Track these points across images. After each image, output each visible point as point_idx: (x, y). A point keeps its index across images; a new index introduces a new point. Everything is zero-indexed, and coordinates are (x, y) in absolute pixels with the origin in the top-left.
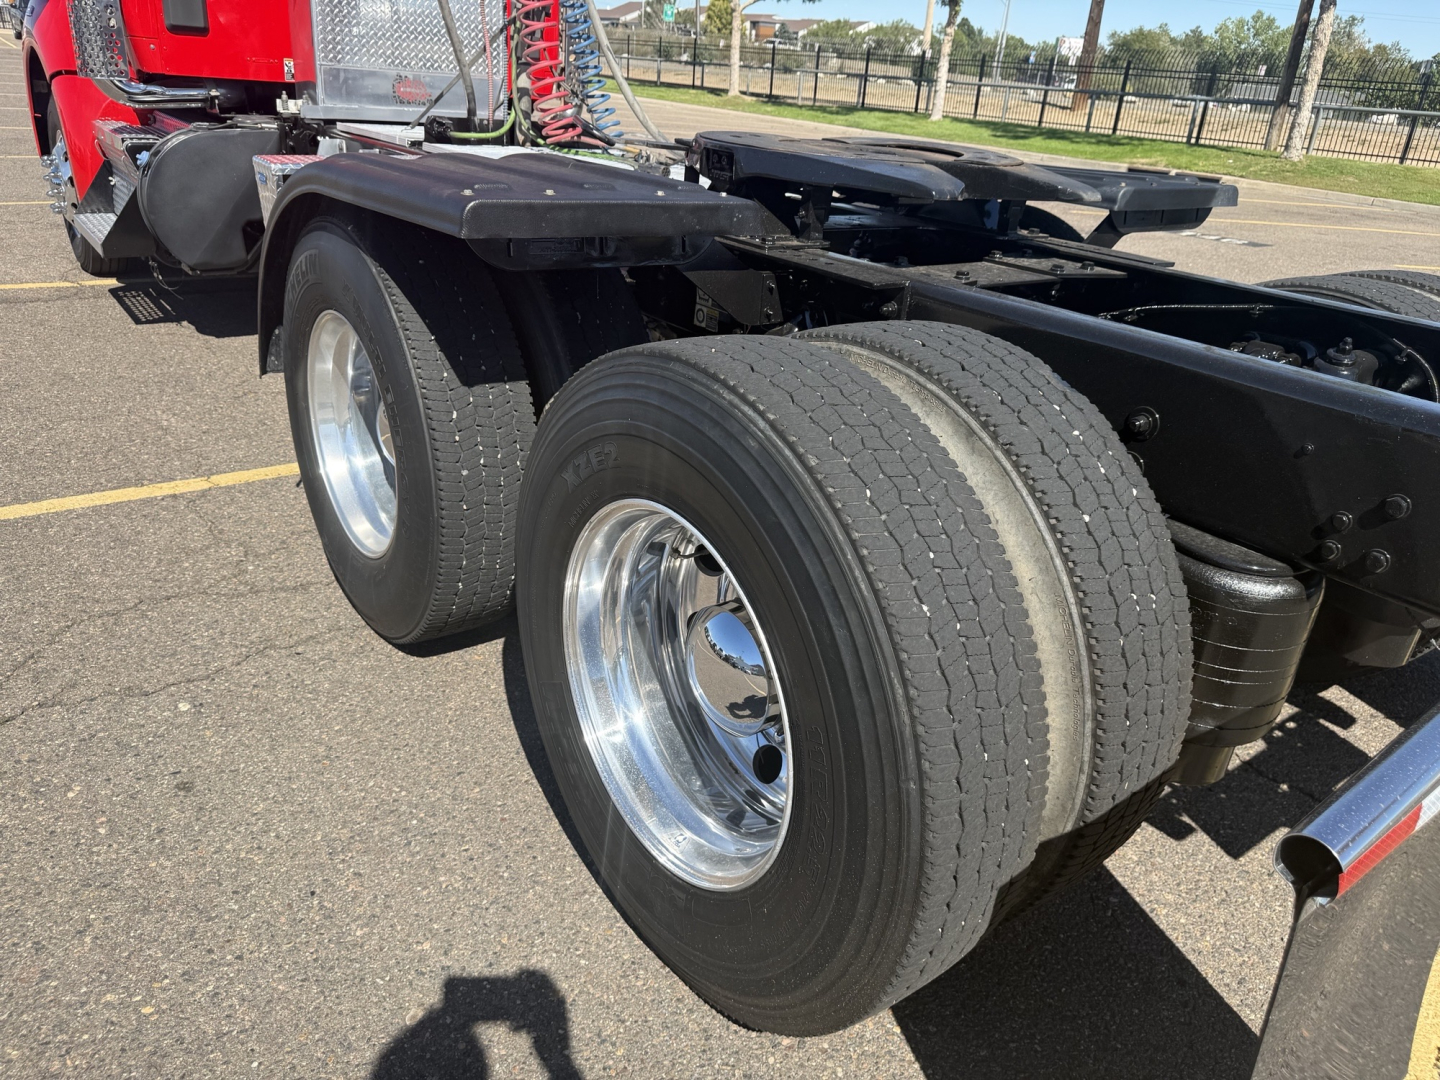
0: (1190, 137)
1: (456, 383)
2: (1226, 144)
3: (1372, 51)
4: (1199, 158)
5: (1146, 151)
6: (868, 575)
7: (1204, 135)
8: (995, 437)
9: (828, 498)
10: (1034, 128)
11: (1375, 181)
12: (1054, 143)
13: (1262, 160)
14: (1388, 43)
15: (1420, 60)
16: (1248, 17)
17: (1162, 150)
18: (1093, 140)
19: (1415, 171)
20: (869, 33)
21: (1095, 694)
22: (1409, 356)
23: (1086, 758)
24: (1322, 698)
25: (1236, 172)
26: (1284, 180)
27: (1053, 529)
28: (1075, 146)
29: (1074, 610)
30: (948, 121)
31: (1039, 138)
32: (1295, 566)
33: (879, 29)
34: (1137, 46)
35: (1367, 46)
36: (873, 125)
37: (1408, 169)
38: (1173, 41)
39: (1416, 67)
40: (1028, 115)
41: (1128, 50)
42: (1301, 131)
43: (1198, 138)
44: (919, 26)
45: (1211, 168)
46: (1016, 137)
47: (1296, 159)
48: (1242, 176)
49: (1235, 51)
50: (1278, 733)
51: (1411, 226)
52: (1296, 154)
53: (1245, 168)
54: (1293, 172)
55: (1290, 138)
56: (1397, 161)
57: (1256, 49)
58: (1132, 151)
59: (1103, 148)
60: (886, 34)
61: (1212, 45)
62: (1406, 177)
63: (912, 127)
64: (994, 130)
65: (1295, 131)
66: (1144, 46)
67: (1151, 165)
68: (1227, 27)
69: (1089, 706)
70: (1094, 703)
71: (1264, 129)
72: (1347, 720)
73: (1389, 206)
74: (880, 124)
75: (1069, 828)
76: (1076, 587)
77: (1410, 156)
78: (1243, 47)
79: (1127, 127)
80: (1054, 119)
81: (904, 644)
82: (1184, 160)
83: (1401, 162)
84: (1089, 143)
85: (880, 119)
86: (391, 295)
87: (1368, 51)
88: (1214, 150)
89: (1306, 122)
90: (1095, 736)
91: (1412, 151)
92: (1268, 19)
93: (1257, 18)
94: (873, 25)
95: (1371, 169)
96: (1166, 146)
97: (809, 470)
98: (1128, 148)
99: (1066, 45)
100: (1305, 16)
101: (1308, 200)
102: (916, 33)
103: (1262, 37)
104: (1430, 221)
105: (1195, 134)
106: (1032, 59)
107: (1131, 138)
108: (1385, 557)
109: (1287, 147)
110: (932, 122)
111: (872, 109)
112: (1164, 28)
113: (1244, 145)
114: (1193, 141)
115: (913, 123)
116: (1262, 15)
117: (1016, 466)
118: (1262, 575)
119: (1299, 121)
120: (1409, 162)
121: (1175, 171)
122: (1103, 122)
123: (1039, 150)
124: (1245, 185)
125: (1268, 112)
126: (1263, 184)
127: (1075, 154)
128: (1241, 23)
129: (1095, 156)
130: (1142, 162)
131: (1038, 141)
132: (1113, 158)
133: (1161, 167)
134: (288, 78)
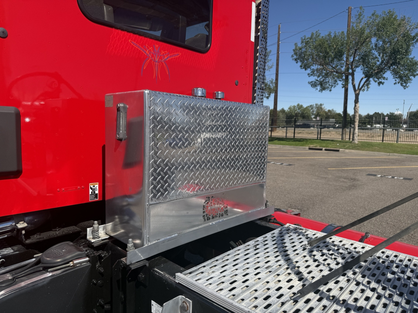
0: (318, 137)
4: (328, 144)
5: (310, 143)
7: (322, 137)
11: (384, 148)
12: (282, 142)
13: (347, 144)
17: (315, 142)
18: (292, 140)
19: (392, 144)
25: (342, 147)
26: (358, 149)
28: (288, 143)
42: (357, 135)
43: (320, 138)
45: (334, 147)
47: (357, 143)
48: (345, 149)
53: (344, 146)
54: (359, 147)
56: (381, 141)
57: (299, 112)
59: (297, 142)
65: (355, 135)
67: (315, 147)
71: (341, 134)
77: (399, 140)
79: (297, 136)
84: (292, 141)
88: (330, 141)
89: (358, 133)
91: (400, 138)
95: (379, 144)
98: (305, 142)
105: (319, 137)
107: (302, 139)
109: (353, 140)
116: (299, 104)
119: (355, 132)
120: (399, 142)
121: (324, 149)
122: (290, 135)
123: (279, 144)
124: (347, 151)
125: (341, 130)
126: (353, 151)
127: (290, 145)
128: (294, 107)
129: (297, 145)
130: (312, 146)
131: (276, 141)
132: (302, 145)
133: (318, 148)
134: (91, 199)
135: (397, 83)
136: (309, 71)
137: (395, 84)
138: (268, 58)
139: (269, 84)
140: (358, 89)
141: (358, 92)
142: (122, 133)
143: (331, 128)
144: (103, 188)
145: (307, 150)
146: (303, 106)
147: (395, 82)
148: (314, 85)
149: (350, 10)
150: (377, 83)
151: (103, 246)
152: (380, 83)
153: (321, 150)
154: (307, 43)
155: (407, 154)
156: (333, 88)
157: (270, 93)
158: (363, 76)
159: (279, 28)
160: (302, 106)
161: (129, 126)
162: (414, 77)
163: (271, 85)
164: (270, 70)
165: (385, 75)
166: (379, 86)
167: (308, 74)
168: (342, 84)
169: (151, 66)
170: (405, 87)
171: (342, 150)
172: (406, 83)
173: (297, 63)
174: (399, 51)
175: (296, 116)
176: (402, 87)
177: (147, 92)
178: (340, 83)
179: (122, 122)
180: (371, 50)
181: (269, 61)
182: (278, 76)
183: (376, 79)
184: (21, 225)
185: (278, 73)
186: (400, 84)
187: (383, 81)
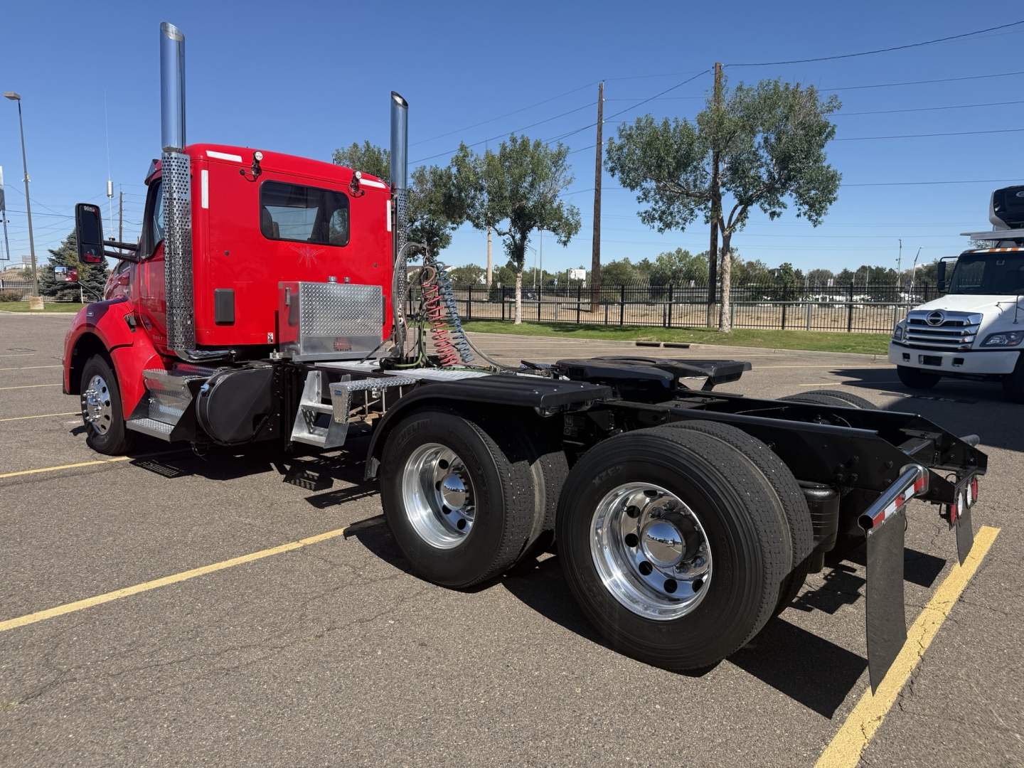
0: (665, 323)
1: (508, 462)
2: (685, 326)
3: (746, 265)
4: (674, 335)
5: (643, 333)
6: (732, 485)
7: (672, 322)
8: (740, 450)
9: (714, 466)
10: (575, 324)
11: (773, 340)
12: (591, 333)
13: (709, 334)
14: (754, 261)
15: (774, 268)
16: (674, 252)
17: (652, 332)
18: (612, 329)
19: (792, 333)
20: (453, 272)
21: (790, 523)
22: (840, 419)
23: (791, 545)
24: (841, 565)
25: (696, 341)
26: (724, 343)
27: (766, 475)
28: (603, 333)
29: (778, 498)
30: (525, 324)
31: (581, 330)
32: (831, 485)
33: (458, 270)
34: (614, 272)
35: (743, 263)
36: (482, 329)
37: (787, 332)
38: (634, 267)
39: (772, 272)
40: (570, 317)
41: (610, 274)
42: (727, 316)
43: (669, 323)
44: (484, 267)
45: (682, 340)
46: (568, 331)
47: (727, 332)
48: (700, 343)
49: (670, 270)
50: (829, 577)
51: (799, 363)
52: (726, 329)
53: (701, 338)
54: (727, 338)
55: (721, 321)
56: (780, 328)
57: (681, 269)
58: (636, 334)
59: (619, 333)
60: (463, 273)
61: (656, 268)
62: (788, 337)
63: (506, 329)
64: (554, 327)
65: (723, 317)
66: (619, 272)
67: (649, 340)
68: (663, 258)
69: (789, 528)
70: (790, 526)
71: (705, 314)
72: (854, 570)
73: (784, 353)
74: (485, 328)
75: (790, 571)
76: (777, 491)
77: (787, 325)
78: (674, 268)
79: (628, 320)
80: (585, 318)
81: (747, 503)
82: (666, 336)
83: (783, 328)
84: (611, 331)
85: (485, 325)
86: (479, 432)
87: (744, 265)
88: (681, 330)
89: (728, 311)
90: (792, 537)
91: (787, 321)
92: (685, 252)
93: (679, 251)
94: (454, 268)
95: (768, 333)
96: (654, 329)
97: (706, 460)
98: (633, 332)
99: (573, 273)
100: (714, 257)
101: (740, 354)
102: (479, 271)
103: (684, 262)
104: (807, 359)
105: (667, 322)
106: (556, 283)
107: (632, 326)
108: (856, 475)
109: (721, 325)
110: (516, 325)
111: (478, 320)
112: (626, 260)
113: (696, 326)
114: (667, 325)
115: (505, 327)
116: (681, 250)
117: (750, 457)
118: (821, 489)
119: (724, 311)
121: (663, 343)
122: (614, 318)
123: (583, 337)
124: (703, 348)
125: (705, 307)
126: (713, 347)
127: (604, 338)
128: (670, 255)
129: (616, 338)
130: (643, 339)
131: (581, 332)
132: (626, 338)
133: (654, 342)
134: (269, 342)
135: (802, 214)
136: (638, 192)
137: (798, 216)
138: (565, 163)
139: (566, 216)
140: (729, 226)
141: (727, 233)
142: (288, 302)
143: (681, 305)
144: (277, 336)
145: (632, 347)
146: (690, 254)
147: (798, 212)
148: (648, 218)
149: (718, 68)
150: (768, 214)
151: (279, 362)
152: (773, 214)
153: (658, 345)
154: (629, 137)
155: (805, 350)
156: (687, 224)
157: (570, 234)
158: (736, 202)
159: (601, 91)
160: (687, 254)
161: (291, 298)
162: (831, 204)
163: (570, 217)
164: (568, 187)
165: (782, 199)
166: (772, 220)
167: (638, 198)
168: (706, 217)
169: (304, 260)
170: (816, 223)
171: (693, 346)
172: (819, 214)
173: (613, 176)
174: (790, 157)
175: (674, 278)
176: (810, 224)
177: (300, 282)
178: (701, 215)
179: (288, 297)
180: (757, 150)
181: (567, 169)
182: (600, 195)
183: (767, 206)
184: (233, 352)
185: (600, 188)
186: (807, 216)
187: (778, 210)
